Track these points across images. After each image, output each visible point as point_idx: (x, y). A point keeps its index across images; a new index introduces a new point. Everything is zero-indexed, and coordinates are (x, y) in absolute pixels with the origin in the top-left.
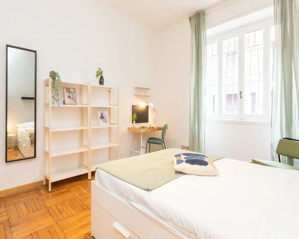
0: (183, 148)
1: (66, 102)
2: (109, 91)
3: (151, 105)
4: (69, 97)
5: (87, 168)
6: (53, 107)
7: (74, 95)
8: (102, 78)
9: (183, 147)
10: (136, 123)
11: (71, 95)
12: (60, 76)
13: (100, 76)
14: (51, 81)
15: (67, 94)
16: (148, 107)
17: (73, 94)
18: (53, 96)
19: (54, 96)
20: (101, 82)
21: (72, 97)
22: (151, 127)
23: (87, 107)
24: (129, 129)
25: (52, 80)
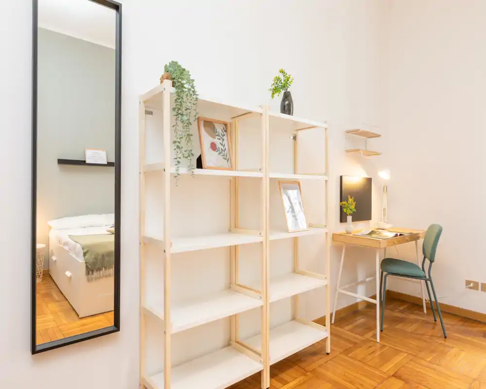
0: (470, 288)
1: (206, 162)
2: (295, 138)
3: (383, 175)
4: (213, 146)
5: (260, 355)
6: (176, 176)
7: (225, 142)
8: (287, 96)
9: (472, 285)
10: (353, 221)
11: (217, 142)
12: (193, 81)
13: (283, 92)
14: (171, 94)
15: (207, 140)
16: (369, 180)
17: (223, 140)
18: (175, 142)
19: (179, 140)
20: (287, 108)
21: (221, 146)
22: (399, 234)
23: (261, 179)
24: (335, 237)
25: (173, 90)
